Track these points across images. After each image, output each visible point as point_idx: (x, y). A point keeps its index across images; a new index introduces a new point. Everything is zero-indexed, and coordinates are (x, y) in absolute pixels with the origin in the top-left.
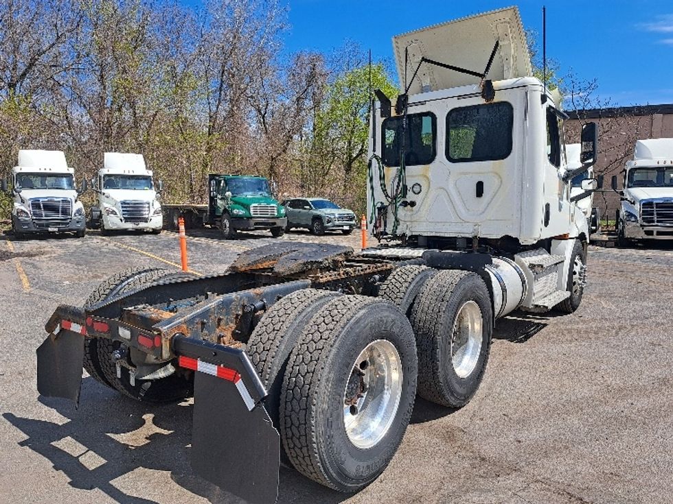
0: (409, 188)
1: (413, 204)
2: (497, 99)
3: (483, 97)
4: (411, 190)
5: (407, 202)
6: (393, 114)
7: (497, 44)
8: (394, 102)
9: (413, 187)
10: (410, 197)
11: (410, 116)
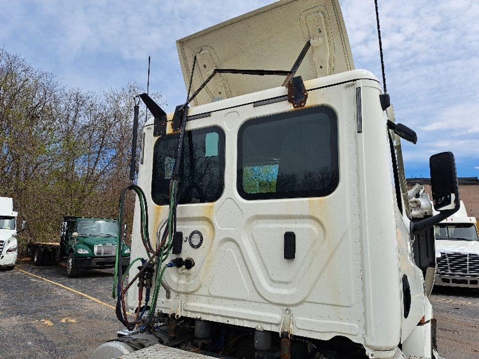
0: (184, 238)
1: (189, 264)
2: (309, 103)
3: (290, 101)
4: (188, 242)
5: (181, 259)
6: (169, 130)
7: (308, 45)
8: (170, 114)
9: (190, 237)
10: (187, 252)
11: (190, 133)
